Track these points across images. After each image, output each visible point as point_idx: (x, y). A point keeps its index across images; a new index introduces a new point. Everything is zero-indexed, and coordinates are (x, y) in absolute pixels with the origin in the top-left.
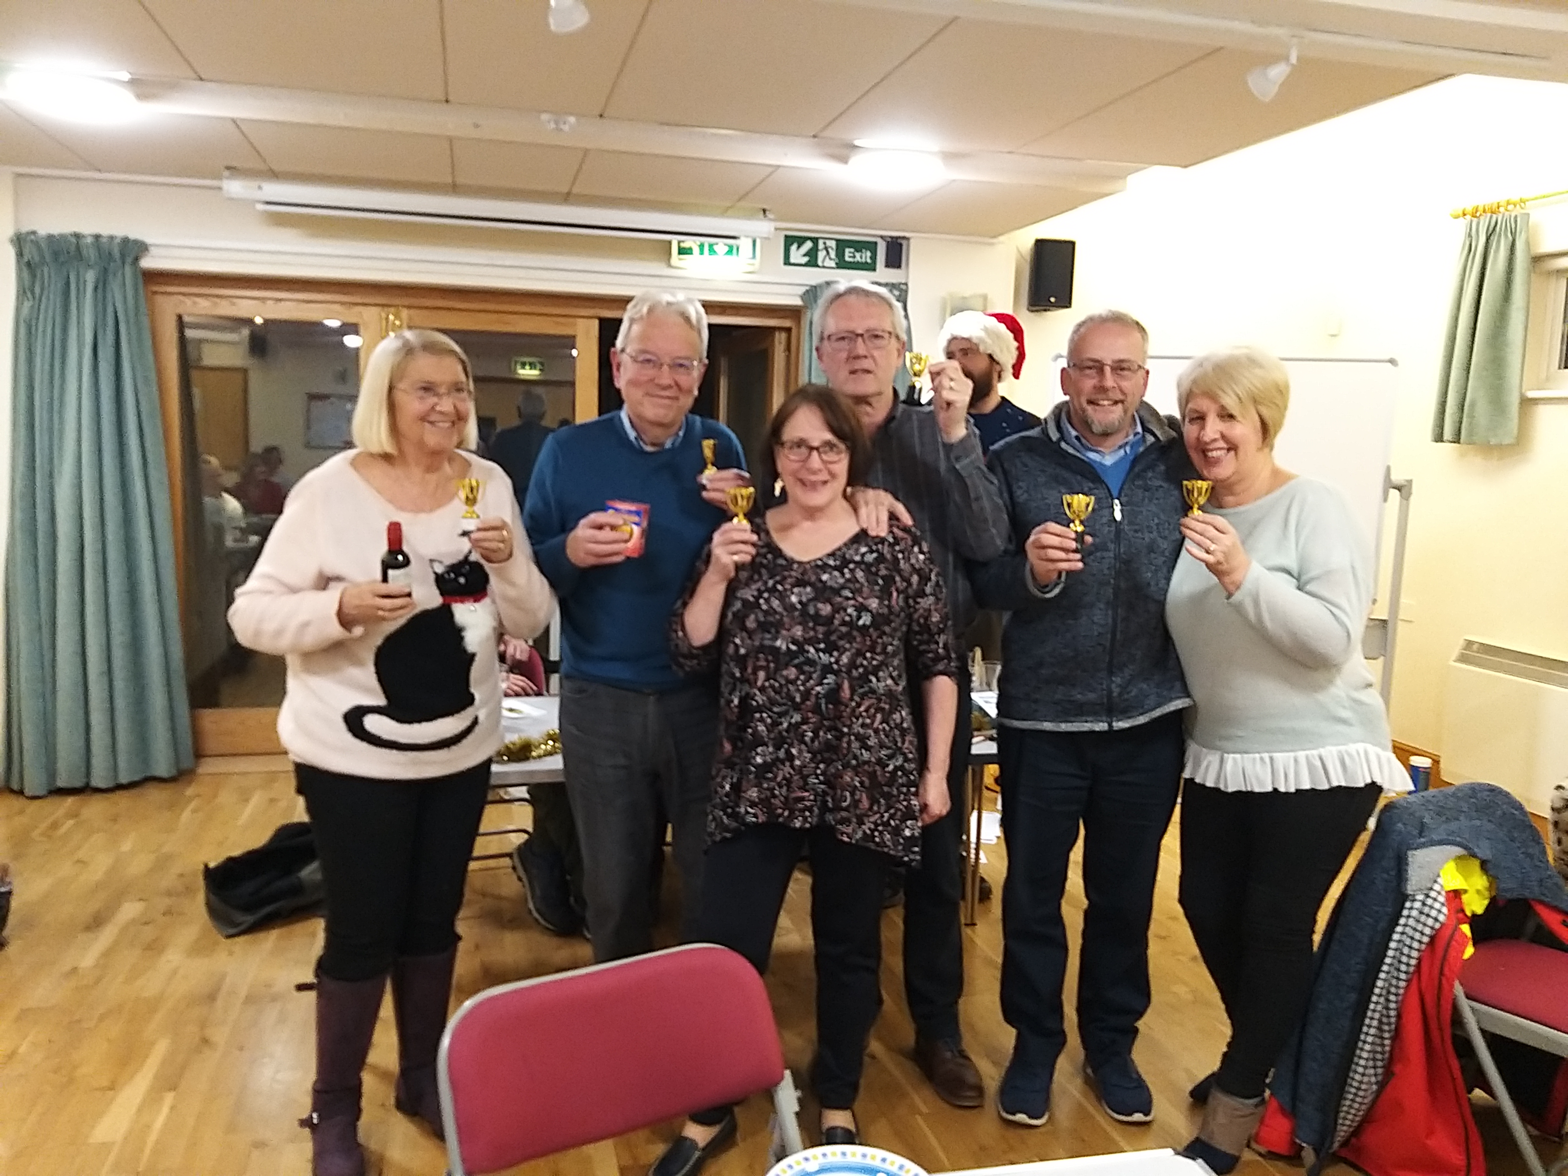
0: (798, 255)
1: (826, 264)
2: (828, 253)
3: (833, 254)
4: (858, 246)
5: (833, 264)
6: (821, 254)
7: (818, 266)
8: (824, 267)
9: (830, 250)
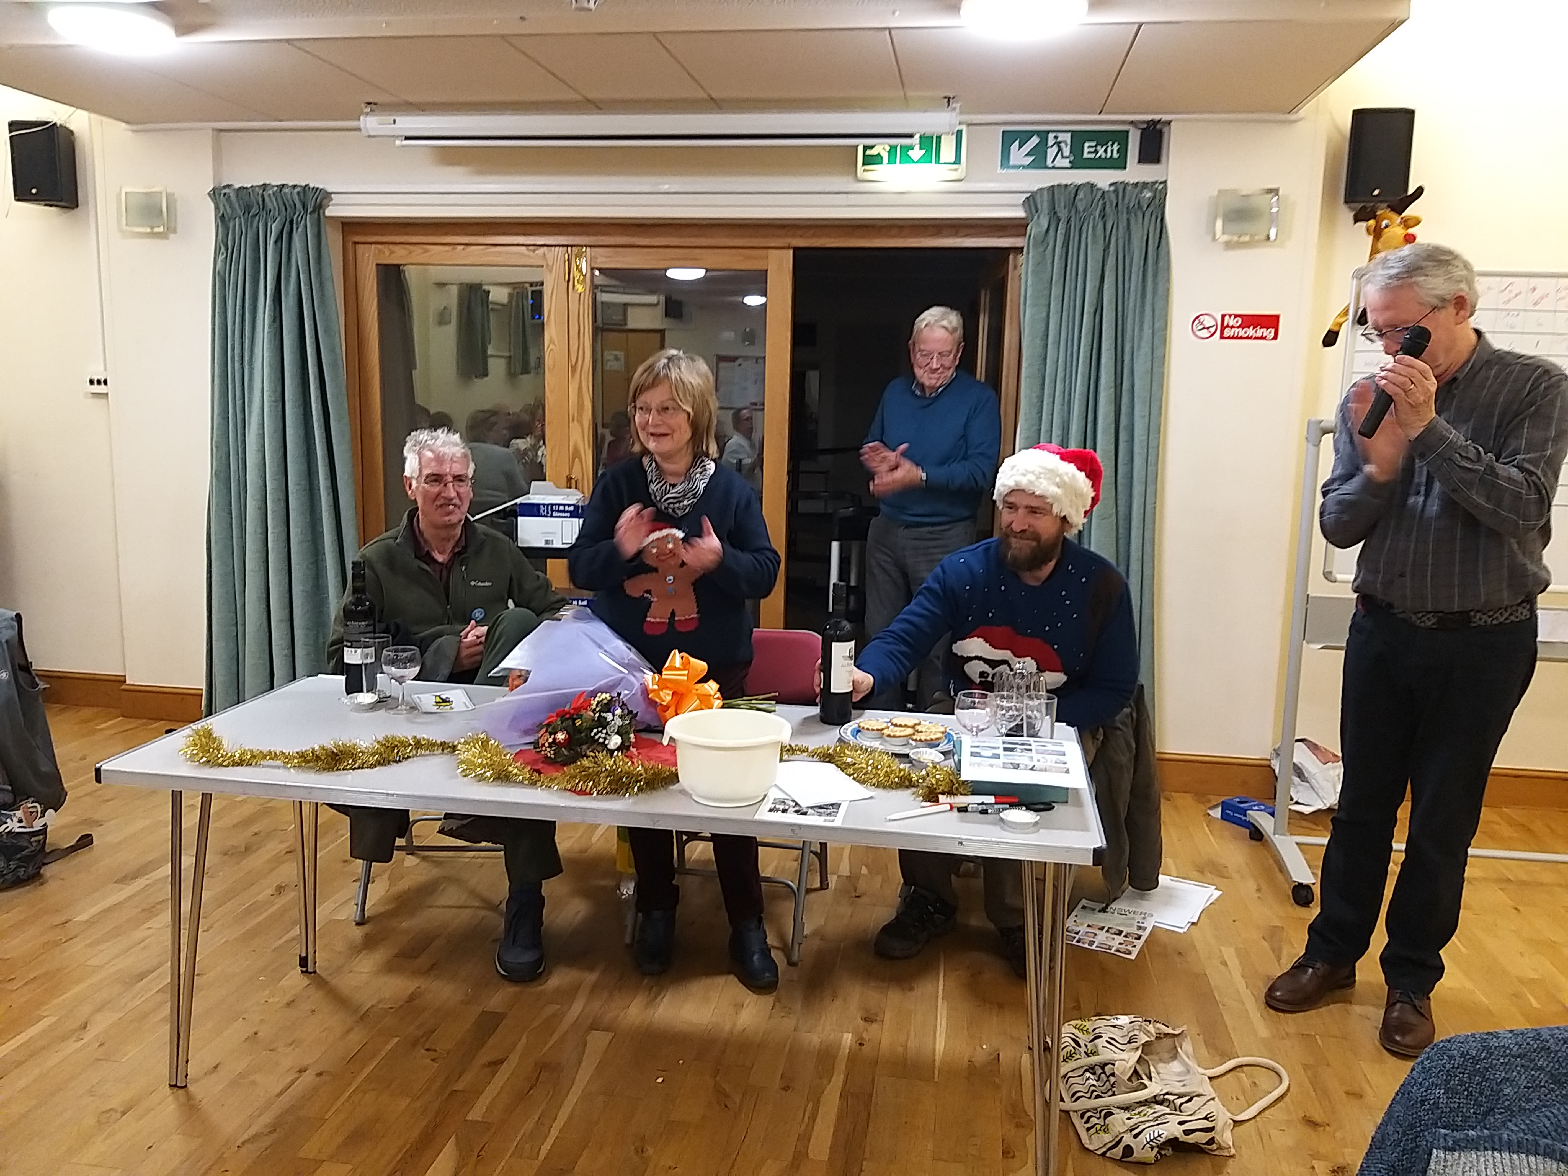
0: (1019, 155)
1: (1057, 163)
2: (1060, 150)
3: (1067, 151)
4: (1102, 138)
5: (1066, 163)
6: (1052, 152)
7: (1047, 168)
8: (1053, 167)
9: (1063, 145)
